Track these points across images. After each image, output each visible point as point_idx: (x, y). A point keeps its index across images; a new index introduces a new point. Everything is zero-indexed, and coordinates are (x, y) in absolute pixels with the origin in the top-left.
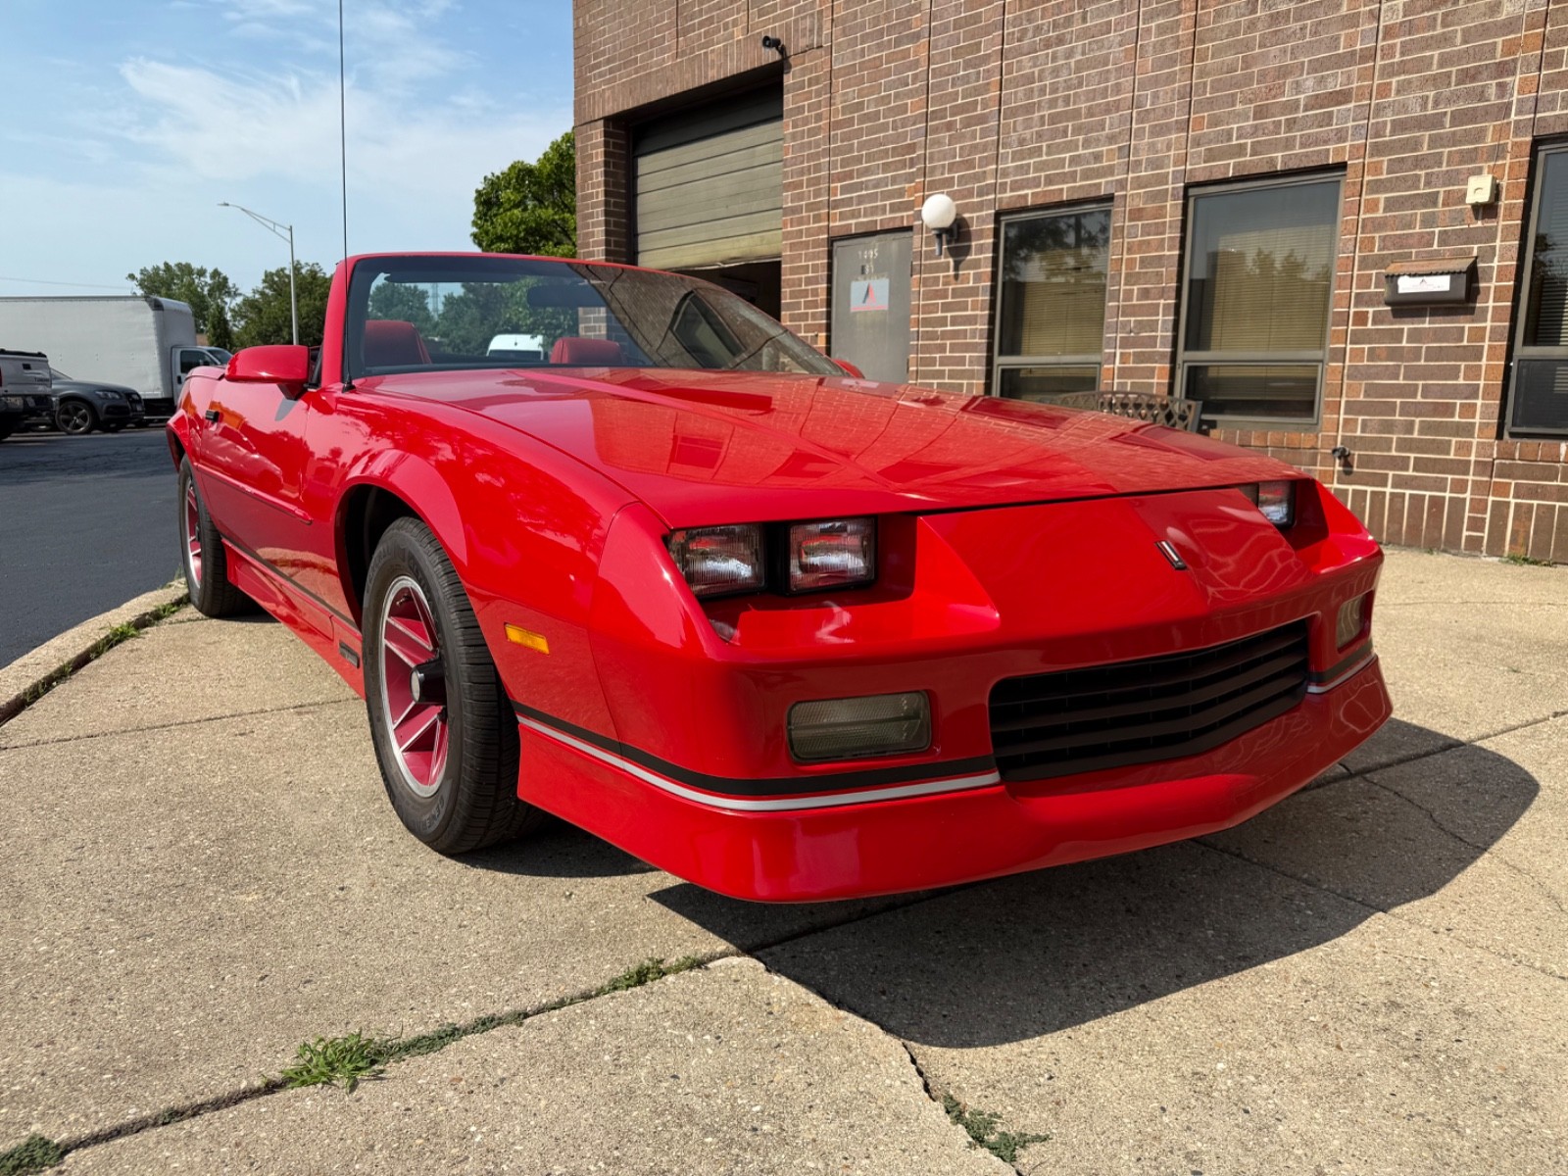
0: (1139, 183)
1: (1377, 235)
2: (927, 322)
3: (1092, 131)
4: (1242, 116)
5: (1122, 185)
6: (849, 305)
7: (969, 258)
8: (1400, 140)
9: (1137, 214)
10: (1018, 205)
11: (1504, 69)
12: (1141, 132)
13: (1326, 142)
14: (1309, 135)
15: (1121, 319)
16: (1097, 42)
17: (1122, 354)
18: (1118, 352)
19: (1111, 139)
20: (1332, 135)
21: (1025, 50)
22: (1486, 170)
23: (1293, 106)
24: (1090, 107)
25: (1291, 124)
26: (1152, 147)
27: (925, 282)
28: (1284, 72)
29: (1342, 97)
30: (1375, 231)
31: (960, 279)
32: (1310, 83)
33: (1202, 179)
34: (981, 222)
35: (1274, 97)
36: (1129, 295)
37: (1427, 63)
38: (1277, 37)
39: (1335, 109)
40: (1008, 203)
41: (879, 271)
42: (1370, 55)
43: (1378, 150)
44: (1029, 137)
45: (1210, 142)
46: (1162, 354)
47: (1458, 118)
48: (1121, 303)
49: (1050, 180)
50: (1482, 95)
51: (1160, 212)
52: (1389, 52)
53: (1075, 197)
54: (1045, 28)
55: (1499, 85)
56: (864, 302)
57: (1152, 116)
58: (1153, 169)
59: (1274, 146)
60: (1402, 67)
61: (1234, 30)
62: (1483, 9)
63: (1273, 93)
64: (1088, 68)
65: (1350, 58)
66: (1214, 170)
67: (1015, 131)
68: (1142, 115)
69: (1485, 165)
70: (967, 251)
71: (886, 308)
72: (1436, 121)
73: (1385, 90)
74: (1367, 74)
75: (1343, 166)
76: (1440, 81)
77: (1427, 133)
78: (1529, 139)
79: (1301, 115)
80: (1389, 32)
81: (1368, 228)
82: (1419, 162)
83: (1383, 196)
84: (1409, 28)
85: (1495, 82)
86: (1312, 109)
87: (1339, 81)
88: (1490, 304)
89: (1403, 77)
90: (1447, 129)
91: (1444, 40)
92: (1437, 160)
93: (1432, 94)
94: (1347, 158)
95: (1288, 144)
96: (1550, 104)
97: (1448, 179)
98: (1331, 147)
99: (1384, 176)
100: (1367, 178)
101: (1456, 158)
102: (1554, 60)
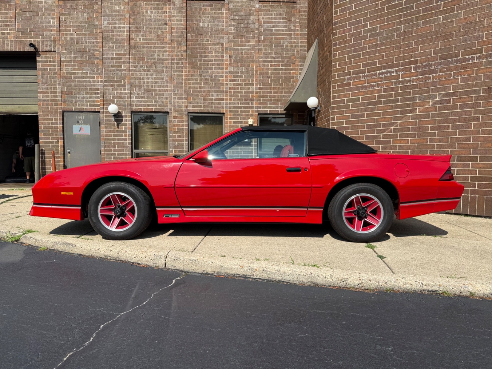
0: (175, 110)
2: (107, 139)
3: (160, 95)
4: (200, 99)
5: (171, 110)
6: (73, 132)
7: (123, 122)
8: (234, 110)
9: (175, 117)
10: (139, 111)
11: (252, 100)
12: (174, 98)
13: (220, 108)
14: (216, 106)
15: (173, 142)
16: (160, 74)
17: (174, 150)
18: (173, 150)
19: (167, 98)
20: (221, 107)
21: (138, 71)
22: (250, 118)
23: (212, 99)
24: (159, 90)
25: (212, 103)
26: (178, 102)
27: (106, 128)
28: (209, 92)
29: (223, 99)
30: (231, 127)
31: (119, 128)
32: (215, 95)
33: (192, 112)
34: (126, 113)
35: (207, 97)
36: (175, 136)
37: (238, 96)
38: (207, 84)
39: (221, 102)
40: (135, 110)
41: (85, 123)
42: (227, 92)
43: (230, 111)
44: (140, 93)
45: (193, 104)
46: (186, 151)
47: (245, 108)
48: (173, 138)
49: (148, 106)
50: (249, 104)
51: (182, 118)
52: (231, 92)
53: (157, 111)
54: (144, 67)
55: (251, 103)
56: (79, 132)
57: (177, 95)
58: (179, 107)
59: (208, 107)
60: (233, 96)
61: (197, 80)
62: (247, 88)
63: (207, 95)
64: (158, 80)
65: (223, 92)
66: (195, 110)
67: (136, 91)
68: (175, 94)
69: (250, 117)
70: (122, 120)
71: (90, 134)
72: (241, 108)
73: (230, 100)
74: (227, 96)
75: (224, 114)
76: (241, 100)
77: (239, 110)
78: (257, 113)
79: (214, 101)
80: (230, 88)
81: (230, 127)
82: (238, 115)
83: (232, 121)
84: (234, 88)
85: (250, 102)
86: (216, 101)
87: (221, 96)
88: (254, 144)
89: (234, 98)
90: (243, 109)
91: (241, 92)
92: (242, 115)
93: (239, 102)
94: (224, 112)
95: (212, 107)
96: (260, 108)
97: (244, 119)
98: (221, 109)
99: (232, 117)
100: (229, 117)
101: (245, 115)
102: (260, 100)
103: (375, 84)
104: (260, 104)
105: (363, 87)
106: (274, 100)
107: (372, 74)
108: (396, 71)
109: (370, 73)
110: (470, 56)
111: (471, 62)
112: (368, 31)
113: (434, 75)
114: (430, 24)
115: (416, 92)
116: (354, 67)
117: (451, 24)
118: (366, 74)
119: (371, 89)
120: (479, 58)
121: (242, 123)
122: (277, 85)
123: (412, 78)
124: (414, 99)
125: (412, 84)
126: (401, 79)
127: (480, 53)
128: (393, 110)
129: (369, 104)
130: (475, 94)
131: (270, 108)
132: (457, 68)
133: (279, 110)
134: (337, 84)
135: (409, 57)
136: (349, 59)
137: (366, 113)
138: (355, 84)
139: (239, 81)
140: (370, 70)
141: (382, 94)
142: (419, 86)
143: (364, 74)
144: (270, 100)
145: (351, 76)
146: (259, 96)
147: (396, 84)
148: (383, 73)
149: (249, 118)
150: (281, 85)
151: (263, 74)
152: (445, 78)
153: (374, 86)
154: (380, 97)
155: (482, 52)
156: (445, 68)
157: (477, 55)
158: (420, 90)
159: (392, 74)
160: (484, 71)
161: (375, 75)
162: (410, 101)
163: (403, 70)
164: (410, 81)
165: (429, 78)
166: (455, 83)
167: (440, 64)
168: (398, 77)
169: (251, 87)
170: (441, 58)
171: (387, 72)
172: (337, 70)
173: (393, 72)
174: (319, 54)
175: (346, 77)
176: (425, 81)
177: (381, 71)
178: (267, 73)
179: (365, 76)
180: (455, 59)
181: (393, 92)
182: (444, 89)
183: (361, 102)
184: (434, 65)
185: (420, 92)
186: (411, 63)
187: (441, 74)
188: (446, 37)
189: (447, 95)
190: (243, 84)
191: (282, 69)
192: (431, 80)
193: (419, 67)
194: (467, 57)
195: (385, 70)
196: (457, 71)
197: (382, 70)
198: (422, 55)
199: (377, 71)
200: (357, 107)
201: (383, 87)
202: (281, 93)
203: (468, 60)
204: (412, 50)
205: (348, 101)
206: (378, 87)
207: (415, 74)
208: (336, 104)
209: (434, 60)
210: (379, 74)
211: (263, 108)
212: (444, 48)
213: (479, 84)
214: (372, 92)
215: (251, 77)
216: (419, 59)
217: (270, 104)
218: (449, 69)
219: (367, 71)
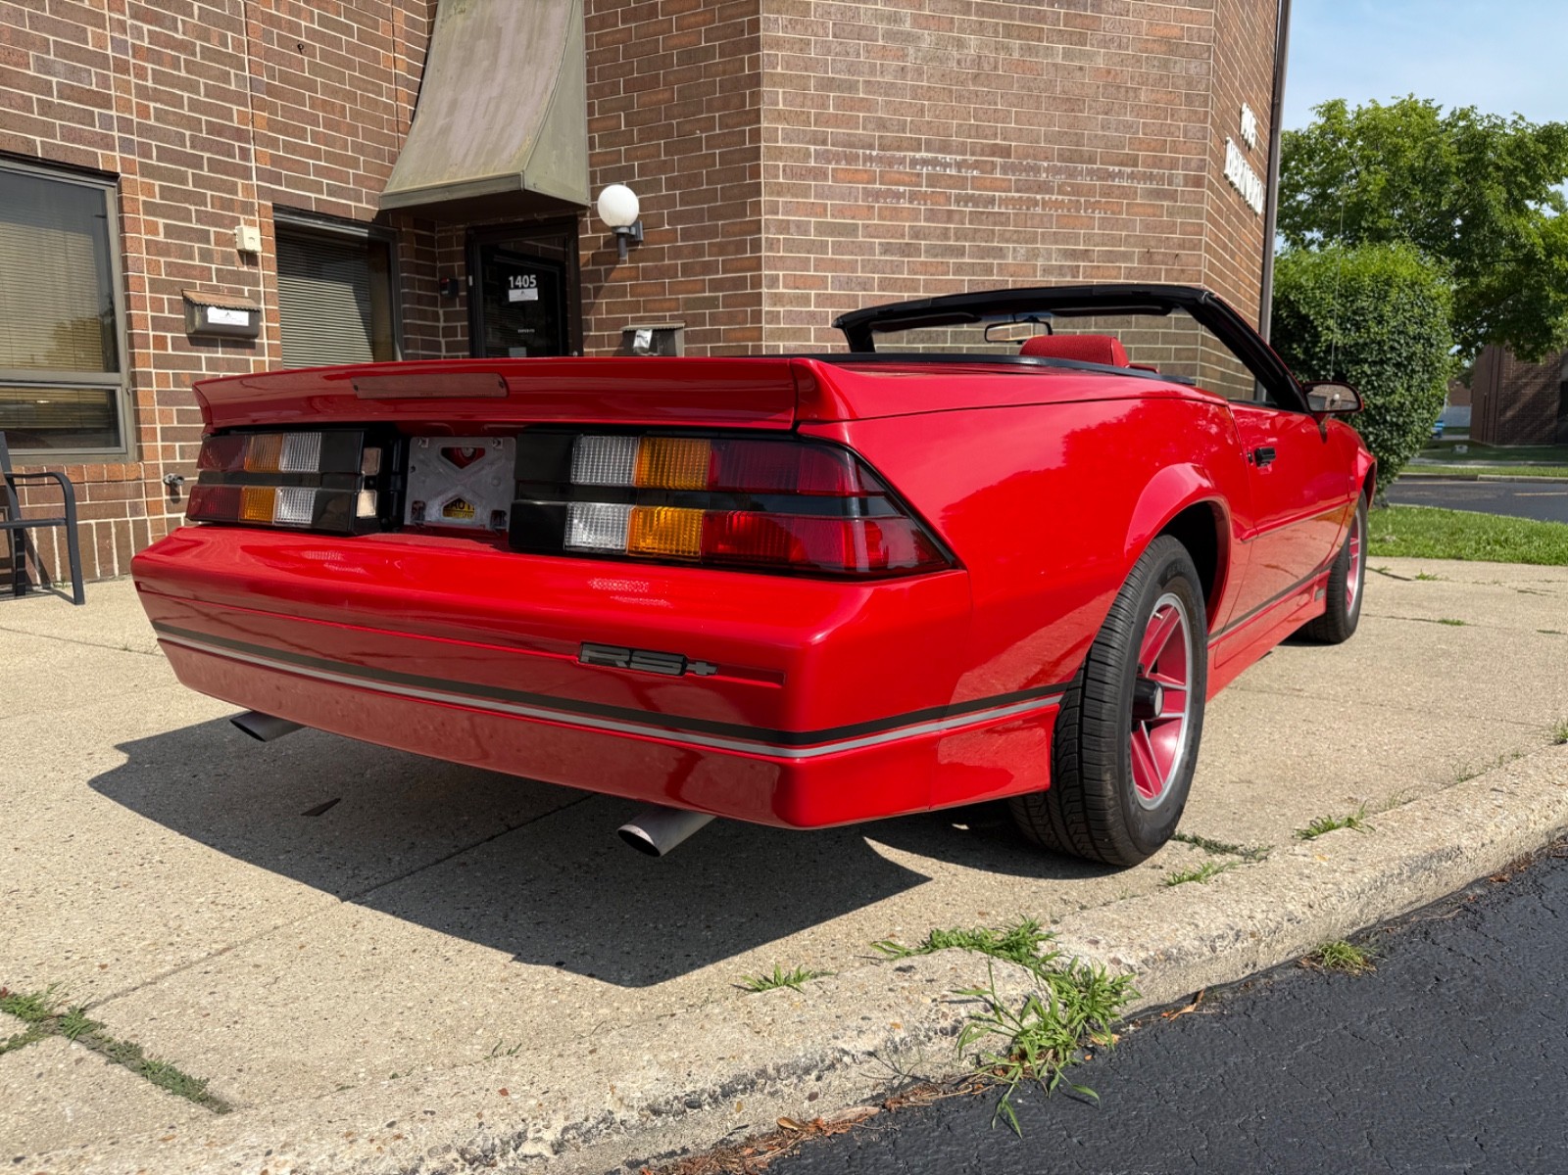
1: (162, 260)
8: (167, 169)
11: (242, 135)
13: (90, 144)
14: (70, 128)
20: (98, 138)
22: (240, 222)
23: (45, 87)
29: (102, 101)
32: (59, 68)
35: (16, 65)
37: (177, 101)
39: (96, 111)
42: (121, 67)
43: (147, 171)
47: (214, 166)
50: (229, 153)
52: (141, 73)
55: (239, 148)
59: (27, 125)
60: (156, 96)
62: (217, 73)
63: (15, 58)
65: (100, 59)
69: (242, 217)
72: (196, 162)
73: (143, 112)
74: (124, 86)
75: (113, 177)
76: (194, 124)
77: (190, 171)
78: (270, 204)
79: (56, 101)
80: (137, 51)
81: (152, 249)
82: (188, 196)
83: (161, 221)
84: (157, 59)
85: (237, 144)
86: (67, 99)
87: (94, 80)
88: (265, 341)
89: (158, 105)
90: (205, 172)
91: (192, 87)
92: (201, 200)
93: (188, 133)
94: (119, 170)
95: (47, 130)
96: (276, 178)
97: (215, 220)
98: (99, 151)
99: (158, 200)
100: (142, 198)
101: (217, 203)
102: (273, 143)
103: (902, 189)
104: (275, 160)
105: (867, 193)
106: (330, 157)
107: (893, 157)
108: (959, 165)
109: (888, 153)
110: (1117, 169)
111: (1116, 182)
112: (878, 16)
113: (1047, 197)
114: (1037, 57)
115: (1008, 235)
116: (836, 121)
117: (1078, 74)
118: (874, 153)
119: (890, 203)
120: (1132, 176)
121: (208, 242)
122: (335, 92)
123: (997, 194)
124: (1000, 253)
125: (996, 210)
126: (970, 192)
127: (1133, 166)
128: (951, 277)
129: (887, 249)
130: (1124, 262)
131: (317, 187)
132: (1091, 191)
133: (352, 204)
134: (781, 164)
135: (987, 132)
136: (823, 89)
137: (876, 276)
138: (841, 175)
139: (176, 30)
140: (887, 142)
141: (923, 224)
142: (1014, 220)
143: (868, 152)
144: (315, 154)
145: (829, 147)
146: (272, 125)
147: (958, 203)
148: (925, 162)
149: (235, 222)
150: (351, 97)
151: (280, 28)
152: (1069, 210)
153: (898, 196)
154: (916, 233)
155: (1137, 166)
156: (1070, 185)
157: (1129, 170)
158: (1015, 231)
159: (948, 172)
160: (1141, 210)
161: (902, 161)
162: (994, 258)
163: (976, 165)
164: (991, 201)
165: (1036, 203)
166: (1088, 228)
167: (1057, 171)
168: (961, 182)
169: (232, 71)
170: (1062, 158)
171: (934, 163)
172: (780, 116)
173: (949, 165)
174: (589, 24)
175: (812, 148)
176: (1028, 209)
177: (918, 155)
178: (294, 28)
179: (870, 158)
180: (1089, 166)
181: (952, 226)
182: (1066, 239)
183: (861, 239)
184: (1047, 170)
185: (1015, 237)
186: (995, 150)
187: (1060, 198)
188: (1072, 103)
189: (1073, 255)
190: (198, 49)
191: (347, 30)
192: (1039, 210)
193: (1013, 168)
194: (1111, 168)
195: (930, 155)
196: (1092, 200)
197: (920, 150)
198: (1020, 134)
199: (907, 150)
200: (852, 253)
201: (925, 204)
202: (353, 131)
203: (1111, 176)
204: (996, 115)
205: (822, 229)
206: (911, 202)
207: (1005, 185)
208: (781, 233)
209: (1046, 159)
210: (914, 162)
211: (291, 182)
212: (1066, 133)
213: (1132, 240)
214: (896, 213)
215: (231, 24)
216: (1013, 144)
217: (319, 170)
218: (1077, 191)
219: (880, 145)
